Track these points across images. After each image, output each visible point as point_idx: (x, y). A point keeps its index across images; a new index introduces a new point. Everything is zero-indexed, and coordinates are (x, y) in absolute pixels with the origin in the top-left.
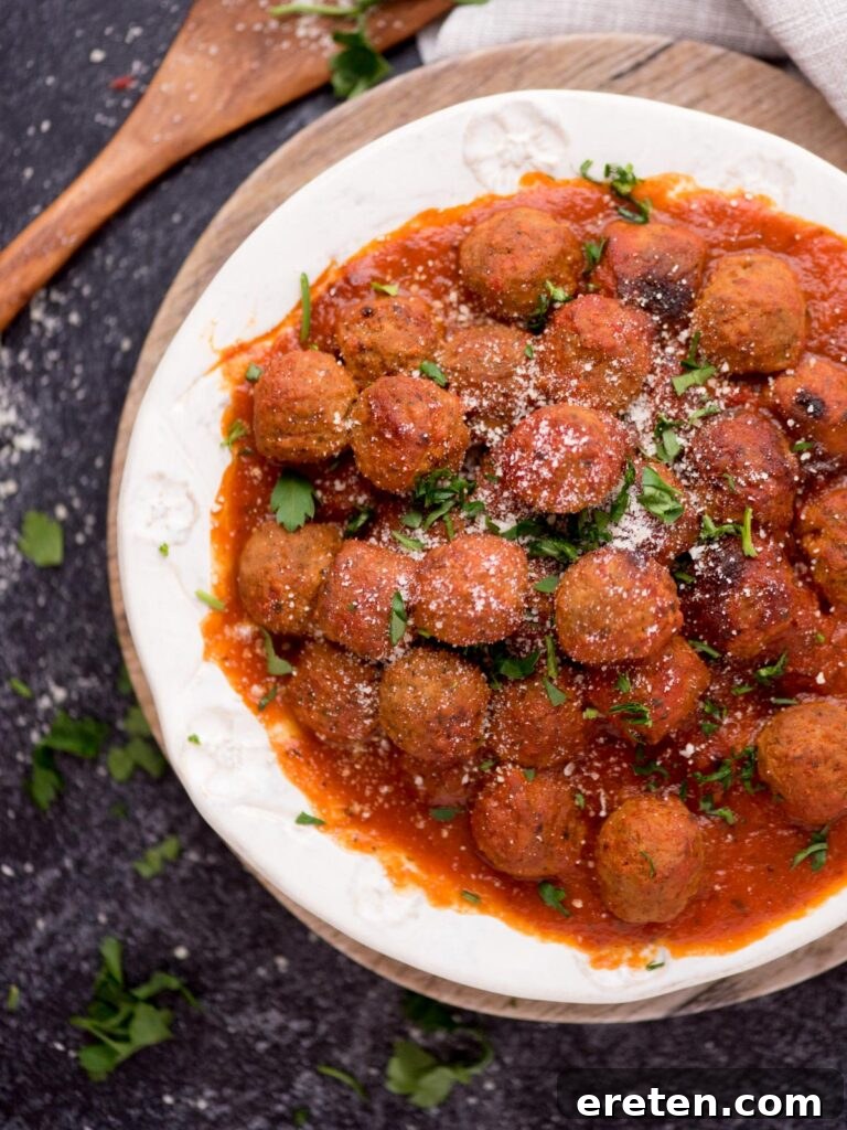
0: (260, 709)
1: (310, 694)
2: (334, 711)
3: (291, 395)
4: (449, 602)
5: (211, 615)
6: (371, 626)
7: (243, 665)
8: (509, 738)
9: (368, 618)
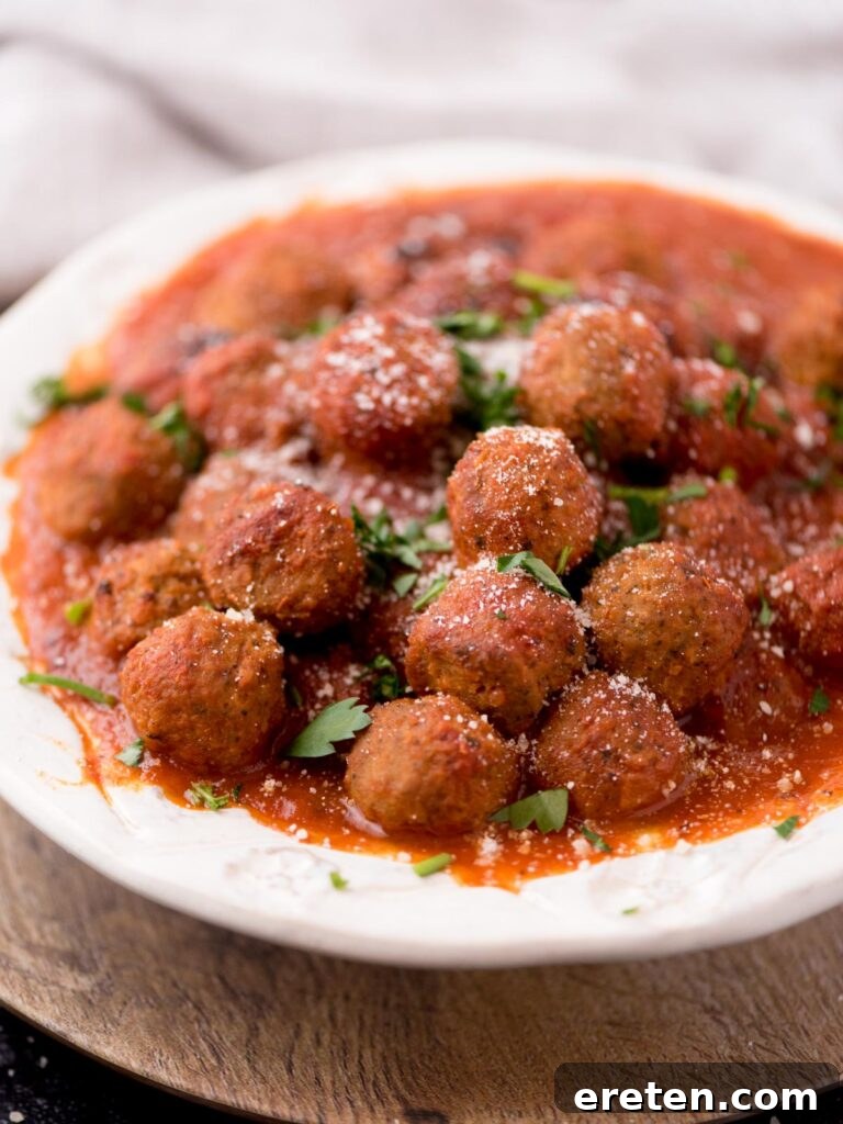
0: (609, 851)
1: (607, 754)
2: (639, 729)
3: (181, 641)
4: (531, 468)
5: (453, 873)
6: (533, 603)
7: (538, 855)
8: (735, 564)
9: (523, 602)
